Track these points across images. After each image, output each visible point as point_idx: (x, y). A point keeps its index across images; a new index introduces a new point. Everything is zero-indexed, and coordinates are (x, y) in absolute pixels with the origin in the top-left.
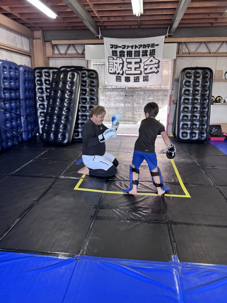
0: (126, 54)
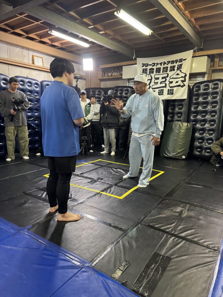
0: (155, 71)
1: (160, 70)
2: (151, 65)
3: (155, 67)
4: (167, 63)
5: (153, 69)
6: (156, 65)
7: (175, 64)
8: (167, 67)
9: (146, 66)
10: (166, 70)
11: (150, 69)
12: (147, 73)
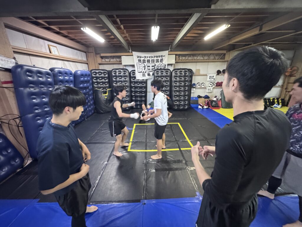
0: (146, 61)
1: (150, 61)
2: (143, 57)
3: (146, 59)
4: (154, 57)
5: (145, 60)
6: (146, 57)
7: (158, 58)
8: (154, 60)
9: (140, 58)
11: (143, 60)
12: (141, 62)
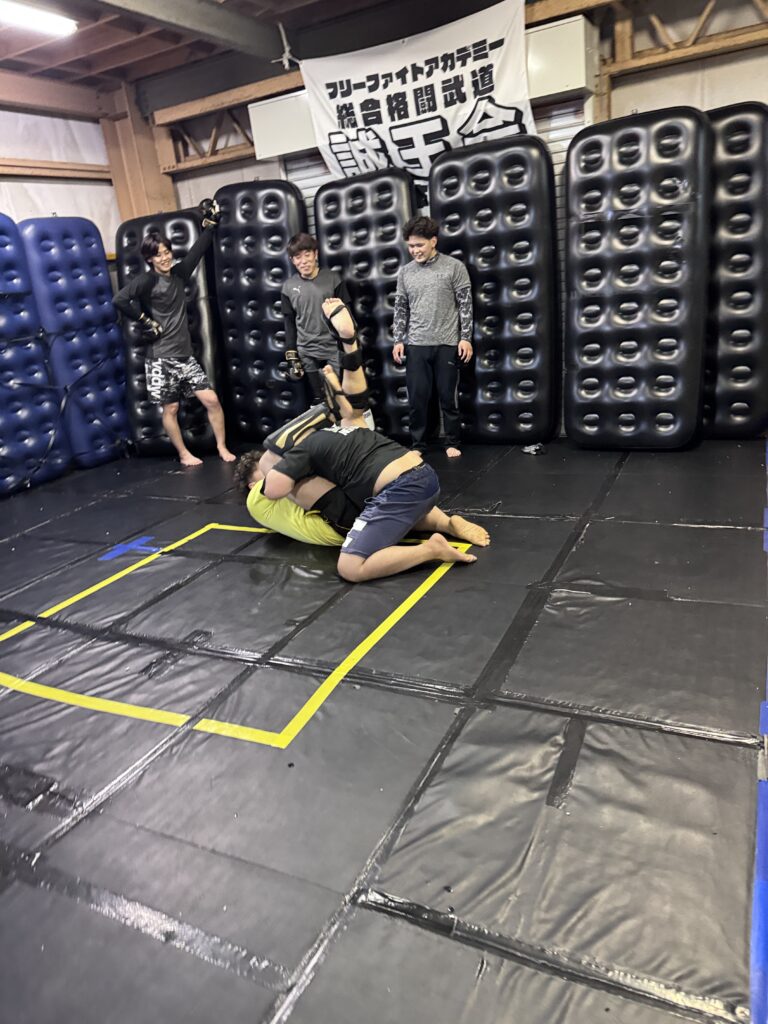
0: (384, 109)
1: (406, 104)
3: (381, 95)
7: (459, 70)
9: (344, 95)
10: (428, 99)
11: (364, 105)
